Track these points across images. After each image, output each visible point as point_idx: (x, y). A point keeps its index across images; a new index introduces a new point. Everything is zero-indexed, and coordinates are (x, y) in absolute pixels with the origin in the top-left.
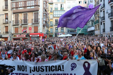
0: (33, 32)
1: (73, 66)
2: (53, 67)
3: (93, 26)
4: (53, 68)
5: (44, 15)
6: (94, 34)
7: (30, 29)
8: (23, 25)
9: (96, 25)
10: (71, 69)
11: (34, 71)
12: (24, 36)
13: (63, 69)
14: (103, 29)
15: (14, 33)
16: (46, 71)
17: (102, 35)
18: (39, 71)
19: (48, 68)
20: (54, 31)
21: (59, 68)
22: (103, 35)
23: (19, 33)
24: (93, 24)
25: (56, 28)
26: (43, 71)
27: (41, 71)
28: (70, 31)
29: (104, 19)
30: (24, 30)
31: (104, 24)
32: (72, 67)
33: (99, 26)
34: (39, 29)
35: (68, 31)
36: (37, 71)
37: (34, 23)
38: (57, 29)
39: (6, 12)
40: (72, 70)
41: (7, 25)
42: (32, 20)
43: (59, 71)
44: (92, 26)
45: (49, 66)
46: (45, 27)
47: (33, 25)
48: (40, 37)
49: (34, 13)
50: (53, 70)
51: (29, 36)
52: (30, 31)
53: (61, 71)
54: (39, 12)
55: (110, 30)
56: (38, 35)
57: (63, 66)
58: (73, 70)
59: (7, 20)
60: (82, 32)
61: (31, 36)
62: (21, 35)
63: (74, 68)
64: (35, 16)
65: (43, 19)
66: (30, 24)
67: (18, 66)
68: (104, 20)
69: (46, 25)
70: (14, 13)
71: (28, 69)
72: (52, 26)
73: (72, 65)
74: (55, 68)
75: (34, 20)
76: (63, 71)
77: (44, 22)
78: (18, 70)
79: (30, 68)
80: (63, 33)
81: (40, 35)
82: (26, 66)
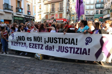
0: (59, 18)
1: (89, 40)
2: (66, 39)
3: (108, 14)
4: (66, 41)
5: (67, 5)
7: (57, 16)
8: (51, 12)
10: (86, 43)
11: (48, 42)
12: (52, 21)
13: (77, 42)
15: (45, 19)
16: (60, 43)
18: (52, 42)
19: (61, 40)
21: (73, 42)
23: (48, 18)
24: (109, 12)
26: (57, 42)
27: (55, 42)
30: (52, 16)
32: (86, 41)
34: (63, 15)
36: (51, 42)
37: (59, 11)
39: (40, 4)
40: (86, 45)
41: (40, 13)
42: (58, 8)
43: (73, 44)
45: (63, 38)
46: (68, 14)
47: (59, 13)
48: (63, 21)
49: (59, 3)
50: (66, 43)
51: (56, 21)
52: (57, 17)
53: (74, 44)
54: (63, 2)
56: (63, 20)
57: (77, 39)
58: (88, 44)
59: (40, 9)
61: (57, 21)
62: (50, 20)
63: (89, 43)
64: (60, 6)
65: (66, 7)
66: (56, 12)
67: (34, 37)
69: (68, 12)
70: (45, 4)
71: (43, 40)
72: (73, 15)
73: (87, 39)
74: (68, 41)
75: (59, 8)
76: (76, 44)
77: (67, 10)
78: (34, 41)
79: (45, 39)
81: (64, 20)
82: (41, 37)
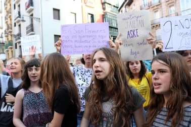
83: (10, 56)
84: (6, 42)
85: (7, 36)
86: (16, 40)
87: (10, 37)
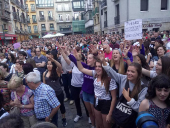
6: (93, 31)
9: (95, 17)
14: (104, 22)
17: (103, 32)
20: (40, 30)
22: (105, 32)
25: (42, 24)
28: (63, 29)
29: (106, 5)
31: (106, 13)
33: (98, 18)
35: (61, 29)
38: (43, 26)
44: (90, 20)
55: (114, 23)
60: (79, 29)
68: (105, 7)
80: (54, 32)
83: (97, 23)
84: (93, 8)
85: (94, 3)
86: (102, 7)
87: (96, 4)
